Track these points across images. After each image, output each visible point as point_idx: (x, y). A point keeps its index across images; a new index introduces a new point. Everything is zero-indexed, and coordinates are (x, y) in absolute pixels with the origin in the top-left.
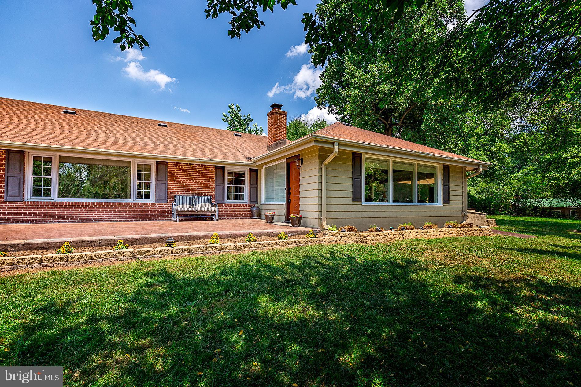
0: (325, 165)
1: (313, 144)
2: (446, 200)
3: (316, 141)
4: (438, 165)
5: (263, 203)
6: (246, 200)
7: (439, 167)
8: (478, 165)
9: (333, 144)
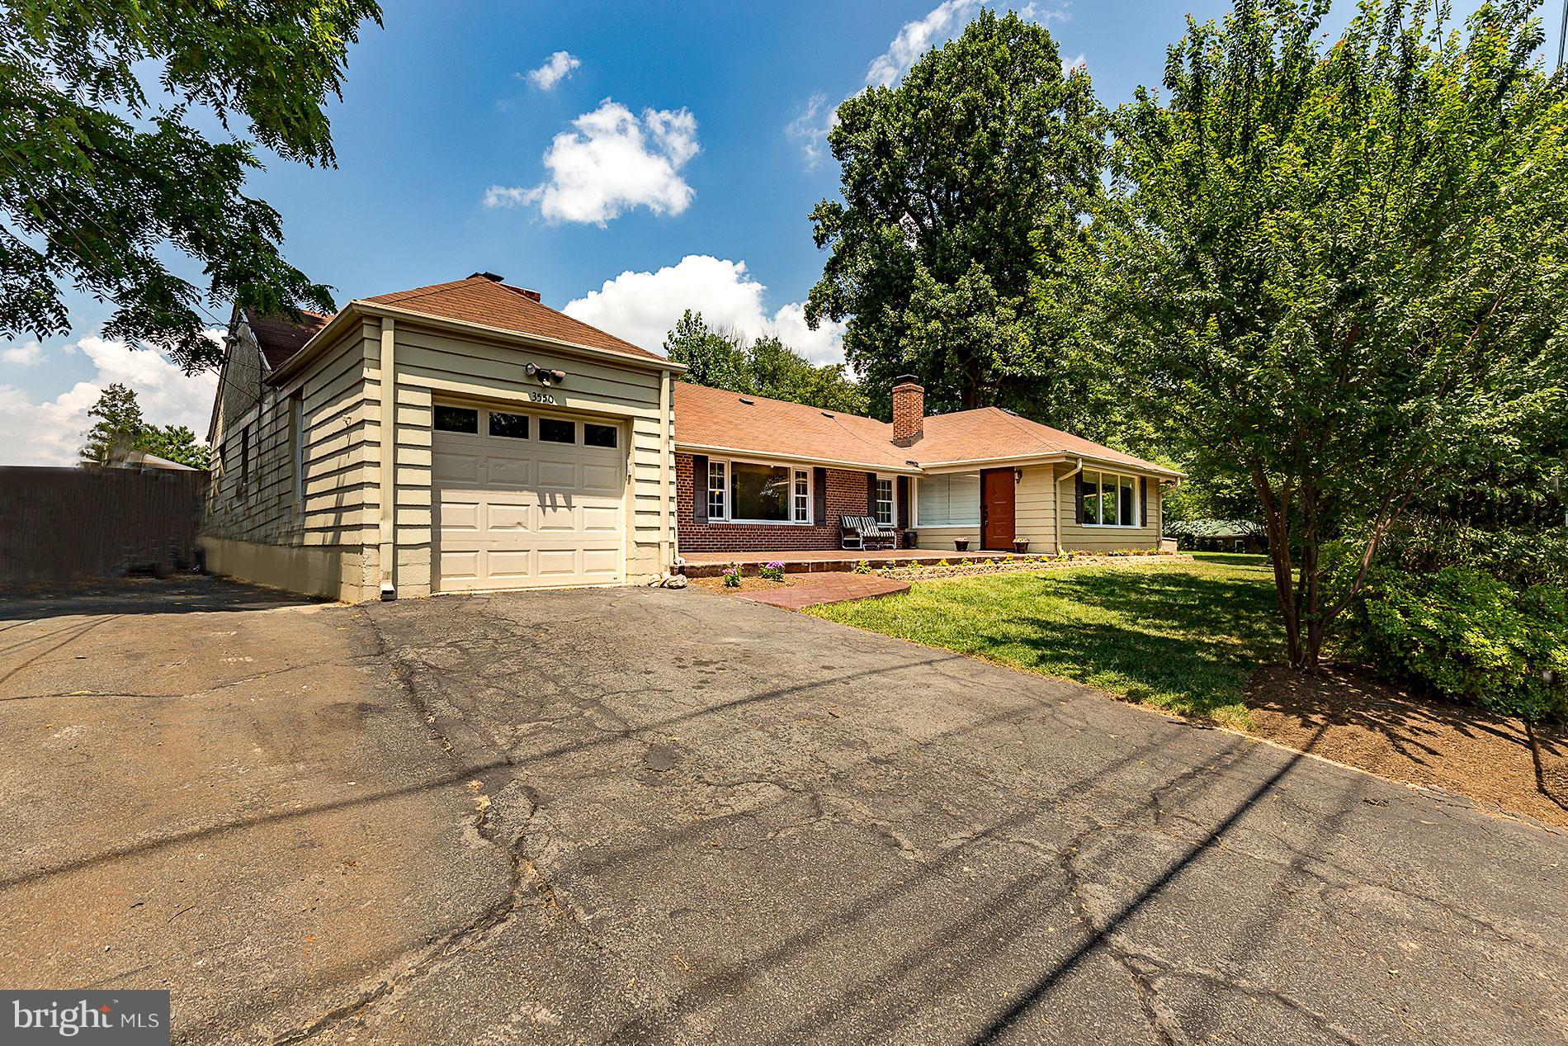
0: (1060, 482)
1: (1064, 460)
2: (1144, 523)
3: (1067, 457)
4: (1136, 478)
5: (915, 526)
6: (894, 522)
7: (1137, 479)
8: (1176, 478)
9: (1076, 459)
